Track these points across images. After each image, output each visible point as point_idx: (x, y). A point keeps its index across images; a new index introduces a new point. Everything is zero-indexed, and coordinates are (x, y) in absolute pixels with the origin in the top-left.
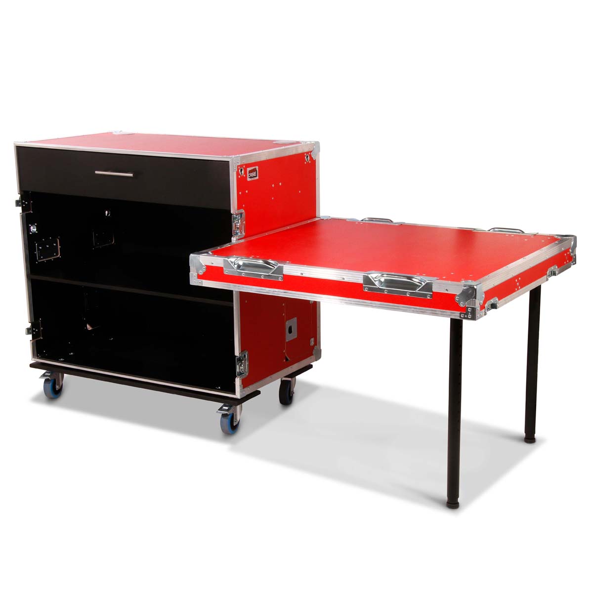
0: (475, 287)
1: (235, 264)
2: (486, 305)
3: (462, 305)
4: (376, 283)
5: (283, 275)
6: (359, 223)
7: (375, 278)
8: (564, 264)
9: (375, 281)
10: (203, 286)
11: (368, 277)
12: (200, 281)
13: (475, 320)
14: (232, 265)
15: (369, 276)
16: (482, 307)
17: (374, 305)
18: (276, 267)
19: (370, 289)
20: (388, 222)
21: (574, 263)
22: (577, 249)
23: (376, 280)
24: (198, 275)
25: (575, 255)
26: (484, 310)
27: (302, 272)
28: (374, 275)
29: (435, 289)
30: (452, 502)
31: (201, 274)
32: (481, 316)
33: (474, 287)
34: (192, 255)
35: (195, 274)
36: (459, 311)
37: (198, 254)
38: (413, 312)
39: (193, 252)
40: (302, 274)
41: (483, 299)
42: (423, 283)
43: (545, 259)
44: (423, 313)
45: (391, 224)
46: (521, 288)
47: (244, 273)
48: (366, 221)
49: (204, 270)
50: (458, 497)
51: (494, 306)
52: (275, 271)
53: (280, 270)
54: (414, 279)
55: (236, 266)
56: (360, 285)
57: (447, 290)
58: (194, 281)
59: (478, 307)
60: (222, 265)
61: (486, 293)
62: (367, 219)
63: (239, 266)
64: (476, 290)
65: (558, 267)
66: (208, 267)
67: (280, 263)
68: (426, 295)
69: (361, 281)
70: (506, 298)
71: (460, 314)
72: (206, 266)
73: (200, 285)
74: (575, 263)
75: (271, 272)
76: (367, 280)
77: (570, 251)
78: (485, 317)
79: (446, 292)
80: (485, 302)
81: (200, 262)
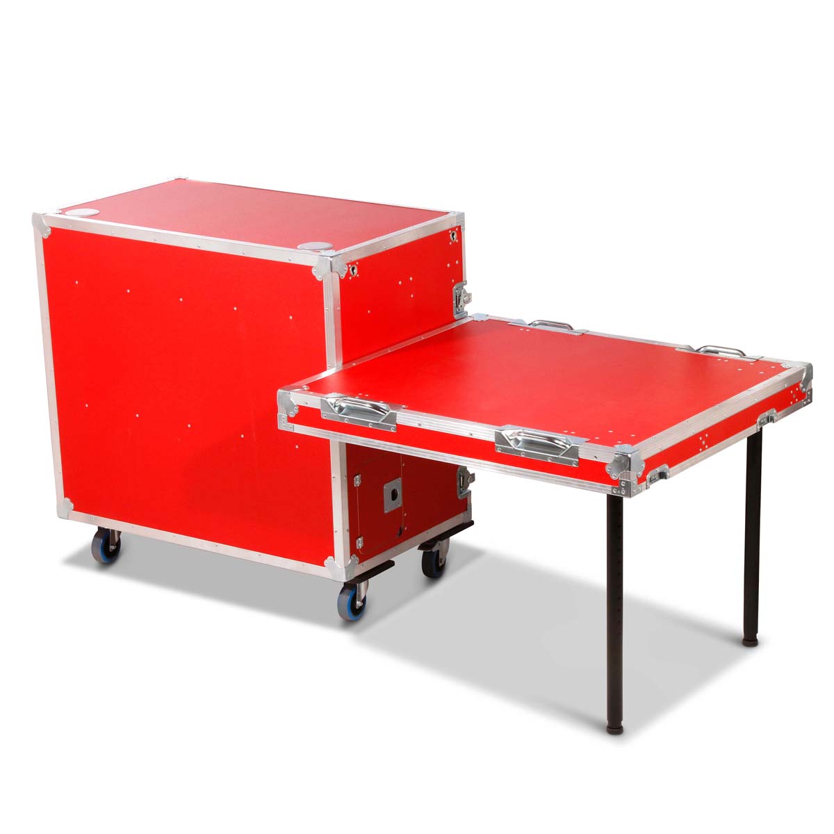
0: (629, 456)
1: (335, 406)
2: (648, 476)
3: (614, 476)
4: (512, 443)
5: (397, 424)
6: (525, 328)
7: (511, 435)
8: (790, 405)
9: (510, 440)
10: (295, 432)
11: (500, 433)
12: (291, 425)
13: (630, 497)
14: (332, 407)
15: (503, 433)
16: (641, 480)
17: (509, 471)
18: (388, 414)
19: (503, 449)
20: (565, 328)
21: (809, 400)
22: (814, 382)
23: (511, 438)
24: (288, 417)
25: (811, 390)
26: (644, 483)
27: (420, 423)
28: (509, 432)
29: (582, 455)
30: (615, 726)
31: (292, 416)
32: (639, 492)
33: (627, 456)
34: (280, 391)
35: (285, 416)
36: (611, 484)
37: (288, 390)
38: (556, 482)
39: (281, 386)
40: (420, 425)
41: (643, 469)
42: (567, 446)
43: (753, 403)
44: (568, 484)
45: (570, 332)
46: (709, 447)
47: (347, 419)
48: (536, 325)
49: (297, 411)
50: (622, 720)
51: (662, 475)
52: (385, 419)
53: (392, 418)
54: (556, 441)
55: (337, 409)
56: (492, 444)
57: (596, 457)
58: (283, 425)
59: (634, 480)
60: (319, 408)
61: (647, 461)
62: (537, 323)
63: (341, 409)
64: (630, 459)
65: (778, 411)
66: (301, 408)
67: (392, 409)
68: (571, 462)
69: (492, 439)
70: (683, 463)
71: (613, 488)
72: (299, 406)
73: (291, 430)
74: (811, 401)
75: (382, 420)
76: (500, 438)
77: (801, 385)
78: (645, 492)
79: (595, 460)
80: (645, 473)
81: (291, 401)
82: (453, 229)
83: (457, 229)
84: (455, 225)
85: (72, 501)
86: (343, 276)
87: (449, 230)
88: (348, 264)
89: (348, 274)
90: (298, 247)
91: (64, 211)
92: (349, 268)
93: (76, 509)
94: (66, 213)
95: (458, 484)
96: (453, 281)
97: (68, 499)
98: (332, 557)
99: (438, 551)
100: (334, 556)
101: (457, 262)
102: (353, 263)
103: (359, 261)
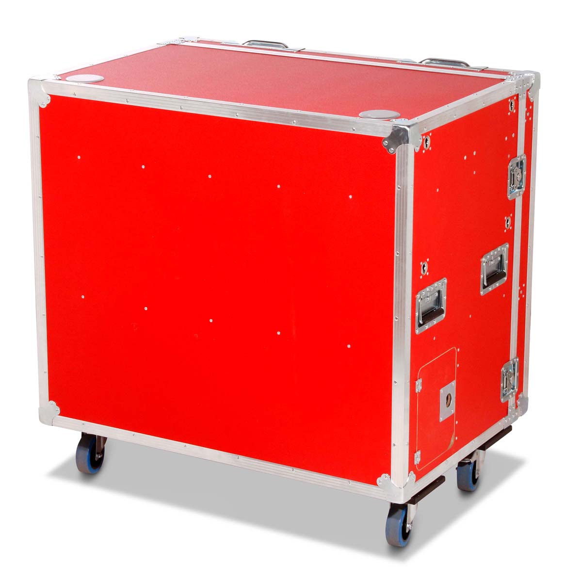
82: (512, 98)
83: (515, 98)
84: (514, 93)
85: (58, 405)
86: (418, 149)
87: (508, 98)
88: (423, 135)
89: (422, 148)
90: (360, 115)
91: (63, 77)
92: (423, 140)
93: (63, 413)
94: (67, 79)
95: (502, 385)
96: (509, 156)
97: (53, 403)
98: (387, 475)
99: (475, 462)
100: (390, 474)
101: (513, 135)
102: (427, 134)
103: (432, 131)
